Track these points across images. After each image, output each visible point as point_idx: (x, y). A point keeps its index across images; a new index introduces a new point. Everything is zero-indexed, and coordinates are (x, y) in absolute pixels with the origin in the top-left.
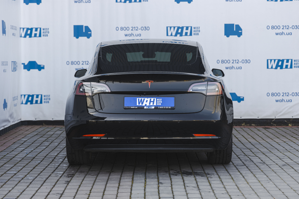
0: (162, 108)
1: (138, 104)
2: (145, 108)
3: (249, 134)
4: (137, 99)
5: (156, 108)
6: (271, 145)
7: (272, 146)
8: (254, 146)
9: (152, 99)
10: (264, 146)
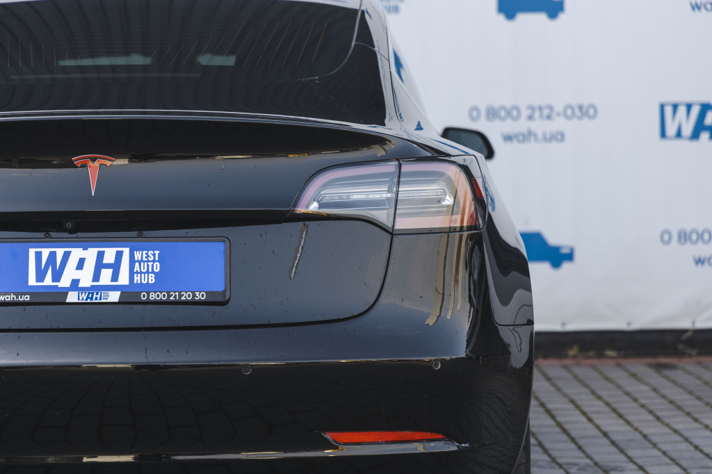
0: (162, 296)
1: (32, 281)
2: (72, 297)
3: (600, 393)
4: (32, 252)
5: (130, 298)
6: (696, 447)
7: (699, 455)
8: (622, 451)
9: (110, 255)
10: (664, 453)
